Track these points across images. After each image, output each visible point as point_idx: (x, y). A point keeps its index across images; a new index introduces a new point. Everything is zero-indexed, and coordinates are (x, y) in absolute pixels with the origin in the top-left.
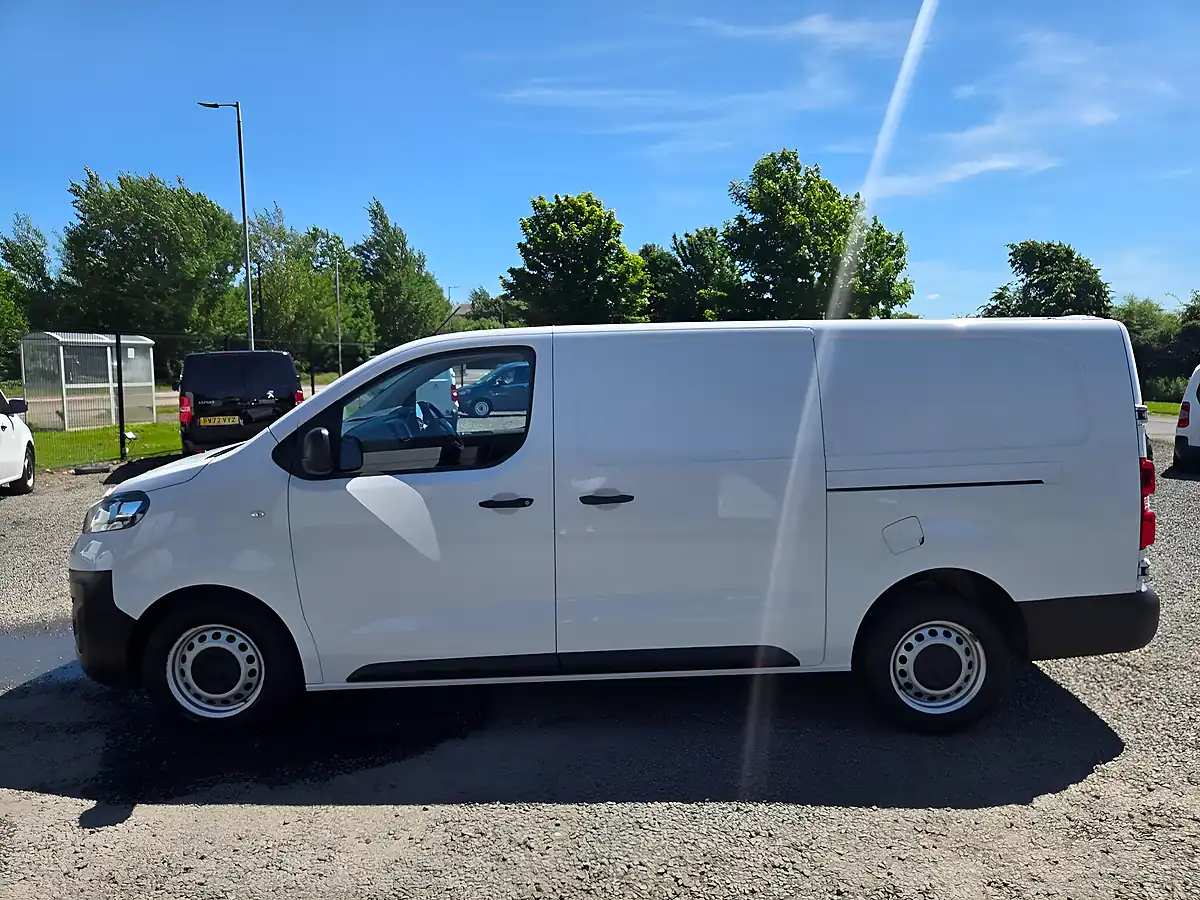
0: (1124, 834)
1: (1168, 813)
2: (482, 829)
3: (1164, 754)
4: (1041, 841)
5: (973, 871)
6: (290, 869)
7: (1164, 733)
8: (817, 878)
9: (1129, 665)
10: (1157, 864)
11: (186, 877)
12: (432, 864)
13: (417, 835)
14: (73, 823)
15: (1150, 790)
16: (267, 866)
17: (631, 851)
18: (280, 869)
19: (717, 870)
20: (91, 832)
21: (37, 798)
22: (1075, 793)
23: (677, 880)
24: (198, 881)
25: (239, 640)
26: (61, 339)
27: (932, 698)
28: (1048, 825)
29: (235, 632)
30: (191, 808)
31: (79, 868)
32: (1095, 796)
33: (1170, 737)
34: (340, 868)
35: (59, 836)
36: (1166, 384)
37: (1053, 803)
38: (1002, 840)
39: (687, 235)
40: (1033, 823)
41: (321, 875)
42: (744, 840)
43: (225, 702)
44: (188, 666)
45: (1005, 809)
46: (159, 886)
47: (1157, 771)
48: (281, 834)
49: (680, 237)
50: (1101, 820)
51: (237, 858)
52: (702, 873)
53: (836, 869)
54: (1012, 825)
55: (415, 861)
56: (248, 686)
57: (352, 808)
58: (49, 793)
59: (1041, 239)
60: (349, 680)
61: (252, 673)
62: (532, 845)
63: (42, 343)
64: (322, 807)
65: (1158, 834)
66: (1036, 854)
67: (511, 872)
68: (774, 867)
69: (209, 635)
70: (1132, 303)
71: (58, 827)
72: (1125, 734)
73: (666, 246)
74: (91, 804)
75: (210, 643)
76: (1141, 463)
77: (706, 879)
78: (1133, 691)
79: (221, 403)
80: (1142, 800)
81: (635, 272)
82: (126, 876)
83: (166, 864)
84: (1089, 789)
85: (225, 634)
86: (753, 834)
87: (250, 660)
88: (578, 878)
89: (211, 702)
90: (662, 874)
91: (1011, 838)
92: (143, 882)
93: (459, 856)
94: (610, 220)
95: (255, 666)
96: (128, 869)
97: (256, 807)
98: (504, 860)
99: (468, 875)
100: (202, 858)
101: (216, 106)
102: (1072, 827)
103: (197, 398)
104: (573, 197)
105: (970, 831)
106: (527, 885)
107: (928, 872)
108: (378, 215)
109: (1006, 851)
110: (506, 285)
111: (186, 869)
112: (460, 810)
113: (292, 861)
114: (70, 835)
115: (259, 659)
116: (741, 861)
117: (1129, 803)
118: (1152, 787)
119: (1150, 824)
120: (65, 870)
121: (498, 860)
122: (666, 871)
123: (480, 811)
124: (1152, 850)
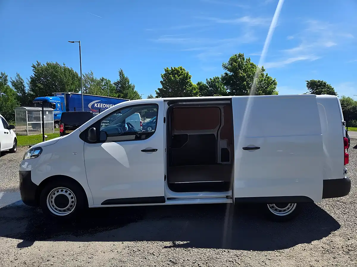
0: (340, 252)
1: (354, 246)
2: (140, 249)
3: (353, 229)
4: (313, 255)
5: (292, 263)
6: (80, 261)
7: (353, 222)
8: (242, 265)
9: (342, 202)
10: (351, 262)
11: (47, 263)
12: (123, 259)
13: (119, 250)
14: (15, 247)
15: (349, 239)
16: (73, 260)
17: (185, 256)
18: (76, 261)
19: (211, 262)
20: (20, 249)
21: (5, 239)
22: (325, 240)
23: (199, 265)
24: (51, 264)
25: (69, 192)
26: (27, 109)
27: (280, 211)
28: (316, 249)
29: (67, 189)
30: (51, 242)
31: (15, 260)
32: (331, 241)
33: (355, 223)
34: (95, 260)
35: (11, 250)
36: (355, 122)
37: (318, 243)
38: (301, 254)
39: (210, 79)
40: (311, 249)
41: (89, 263)
42: (220, 253)
43: (64, 211)
44: (53, 200)
45: (303, 245)
46: (39, 265)
47: (351, 234)
48: (78, 250)
49: (209, 80)
50: (333, 248)
51: (64, 257)
52: (207, 263)
53: (249, 262)
54: (305, 249)
55: (118, 259)
56: (71, 206)
57: (100, 242)
58: (9, 238)
59: (316, 79)
60: (102, 204)
61: (73, 202)
62: (154, 254)
63: (21, 110)
64: (91, 242)
65: (351, 253)
66: (312, 259)
67: (148, 262)
68: (229, 261)
69: (60, 190)
70: (344, 98)
71: (11, 247)
72: (341, 223)
73: (205, 82)
74: (21, 241)
75: (60, 193)
76: (344, 139)
77: (208, 265)
78: (343, 210)
79: (72, 126)
80: (346, 243)
81: (195, 89)
82: (29, 262)
83: (42, 259)
84: (329, 239)
85: (64, 190)
86: (223, 251)
87: (72, 198)
88: (168, 264)
89: (60, 211)
90: (194, 263)
91: (304, 254)
92: (34, 264)
93: (132, 257)
94: (187, 74)
95: (73, 200)
96: (30, 260)
97: (71, 242)
98: (146, 258)
99: (134, 263)
100: (53, 257)
101: (73, 42)
102: (324, 250)
103: (65, 125)
104: (177, 68)
105: (291, 251)
106: (152, 266)
107: (278, 264)
108: (121, 74)
109: (303, 257)
110: (157, 93)
111: (48, 260)
112: (134, 243)
113: (80, 258)
114: (14, 250)
115: (75, 197)
116: (219, 259)
117: (342, 243)
118: (349, 238)
119: (348, 250)
120: (11, 261)
121: (144, 258)
122: (195, 262)
123: (139, 244)
124: (349, 258)
